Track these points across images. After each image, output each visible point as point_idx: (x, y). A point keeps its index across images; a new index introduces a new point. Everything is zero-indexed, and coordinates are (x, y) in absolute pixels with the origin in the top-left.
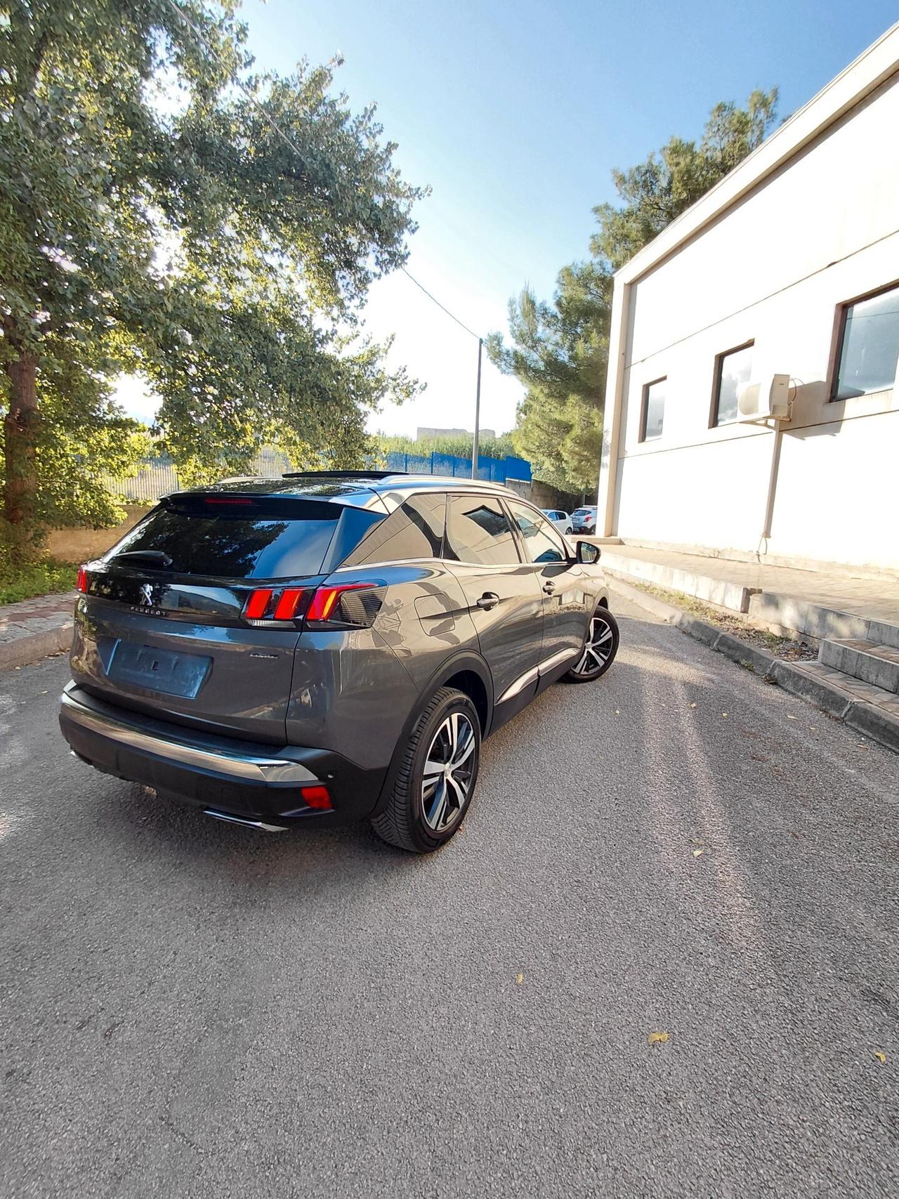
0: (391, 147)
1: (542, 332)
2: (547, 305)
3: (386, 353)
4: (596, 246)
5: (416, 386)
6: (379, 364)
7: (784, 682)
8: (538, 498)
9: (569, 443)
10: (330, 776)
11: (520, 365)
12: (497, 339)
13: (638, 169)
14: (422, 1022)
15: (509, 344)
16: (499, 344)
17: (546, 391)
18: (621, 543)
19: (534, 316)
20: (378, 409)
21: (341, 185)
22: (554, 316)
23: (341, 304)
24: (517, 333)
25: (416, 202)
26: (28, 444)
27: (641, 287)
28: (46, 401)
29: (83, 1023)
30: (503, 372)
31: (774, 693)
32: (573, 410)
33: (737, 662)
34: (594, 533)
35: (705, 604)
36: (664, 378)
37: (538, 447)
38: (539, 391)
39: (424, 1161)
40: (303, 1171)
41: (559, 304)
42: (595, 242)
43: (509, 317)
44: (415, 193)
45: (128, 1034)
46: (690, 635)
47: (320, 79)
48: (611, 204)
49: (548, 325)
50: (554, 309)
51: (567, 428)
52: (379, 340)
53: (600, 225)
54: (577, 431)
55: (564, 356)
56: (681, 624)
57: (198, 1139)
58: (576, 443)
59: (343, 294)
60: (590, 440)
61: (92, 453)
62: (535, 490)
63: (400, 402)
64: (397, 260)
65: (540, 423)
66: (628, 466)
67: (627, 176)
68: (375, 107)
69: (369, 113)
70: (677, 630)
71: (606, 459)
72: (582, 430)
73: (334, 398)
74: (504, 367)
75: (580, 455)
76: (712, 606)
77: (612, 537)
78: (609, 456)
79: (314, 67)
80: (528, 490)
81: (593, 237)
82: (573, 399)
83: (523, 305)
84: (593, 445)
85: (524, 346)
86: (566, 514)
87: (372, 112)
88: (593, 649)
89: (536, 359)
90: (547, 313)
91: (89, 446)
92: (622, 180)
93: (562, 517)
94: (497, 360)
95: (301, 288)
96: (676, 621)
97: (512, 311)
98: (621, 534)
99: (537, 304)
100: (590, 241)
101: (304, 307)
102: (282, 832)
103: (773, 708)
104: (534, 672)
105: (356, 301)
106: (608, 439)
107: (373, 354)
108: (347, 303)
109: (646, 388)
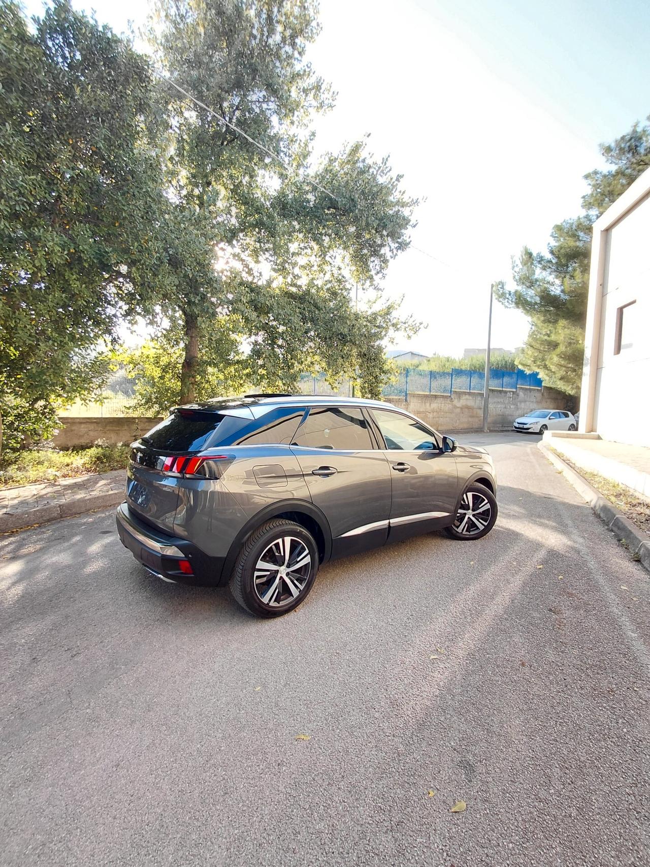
0: (399, 177)
1: (539, 273)
2: (542, 254)
3: (399, 306)
4: (587, 203)
5: (421, 326)
6: (394, 314)
7: (645, 561)
8: (549, 401)
9: (556, 359)
10: (190, 556)
11: (521, 301)
12: (502, 284)
13: (623, 138)
14: (194, 692)
15: (512, 286)
16: (502, 288)
17: (542, 318)
18: (599, 438)
19: (532, 264)
20: (394, 343)
21: (359, 210)
22: (550, 262)
23: (371, 278)
24: (517, 278)
25: (416, 209)
26: (190, 376)
27: (615, 232)
28: (203, 353)
29: (68, 649)
30: (506, 307)
31: (631, 568)
32: (562, 331)
33: (619, 540)
34: (577, 429)
35: (632, 491)
36: (634, 302)
37: (534, 362)
38: (538, 319)
39: (147, 742)
40: (100, 727)
41: (552, 252)
42: (585, 202)
43: (511, 266)
44: (416, 202)
45: (79, 659)
46: (598, 516)
47: (356, 149)
48: (599, 169)
49: (544, 268)
50: (548, 256)
51: (554, 345)
52: (395, 298)
53: (591, 187)
54: (561, 348)
55: (556, 290)
56: (595, 507)
57: (74, 702)
58: (561, 357)
59: (373, 273)
60: (574, 355)
61: (226, 379)
62: (545, 394)
63: (409, 337)
64: (403, 246)
65: (534, 344)
66: (605, 374)
67: (613, 145)
68: (389, 156)
69: (385, 161)
70: (591, 511)
71: (587, 370)
72: (566, 347)
73: (351, 341)
74: (507, 304)
75: (565, 367)
76: (636, 494)
77: (592, 433)
78: (589, 366)
79: (352, 143)
80: (539, 395)
81: (584, 197)
82: (562, 322)
83: (522, 256)
84: (576, 358)
85: (524, 286)
86: (569, 413)
87: (387, 159)
88: (474, 515)
89: (532, 295)
90: (542, 260)
91: (225, 375)
92: (608, 149)
93: (567, 416)
94: (501, 299)
95: (346, 272)
96: (592, 504)
97: (513, 262)
98: (600, 431)
99: (535, 255)
100: (582, 200)
101: (347, 283)
102: (172, 583)
103: (613, 578)
104: (386, 522)
105: (380, 275)
106: (588, 353)
107: (389, 308)
108: (375, 277)
109: (621, 311)
